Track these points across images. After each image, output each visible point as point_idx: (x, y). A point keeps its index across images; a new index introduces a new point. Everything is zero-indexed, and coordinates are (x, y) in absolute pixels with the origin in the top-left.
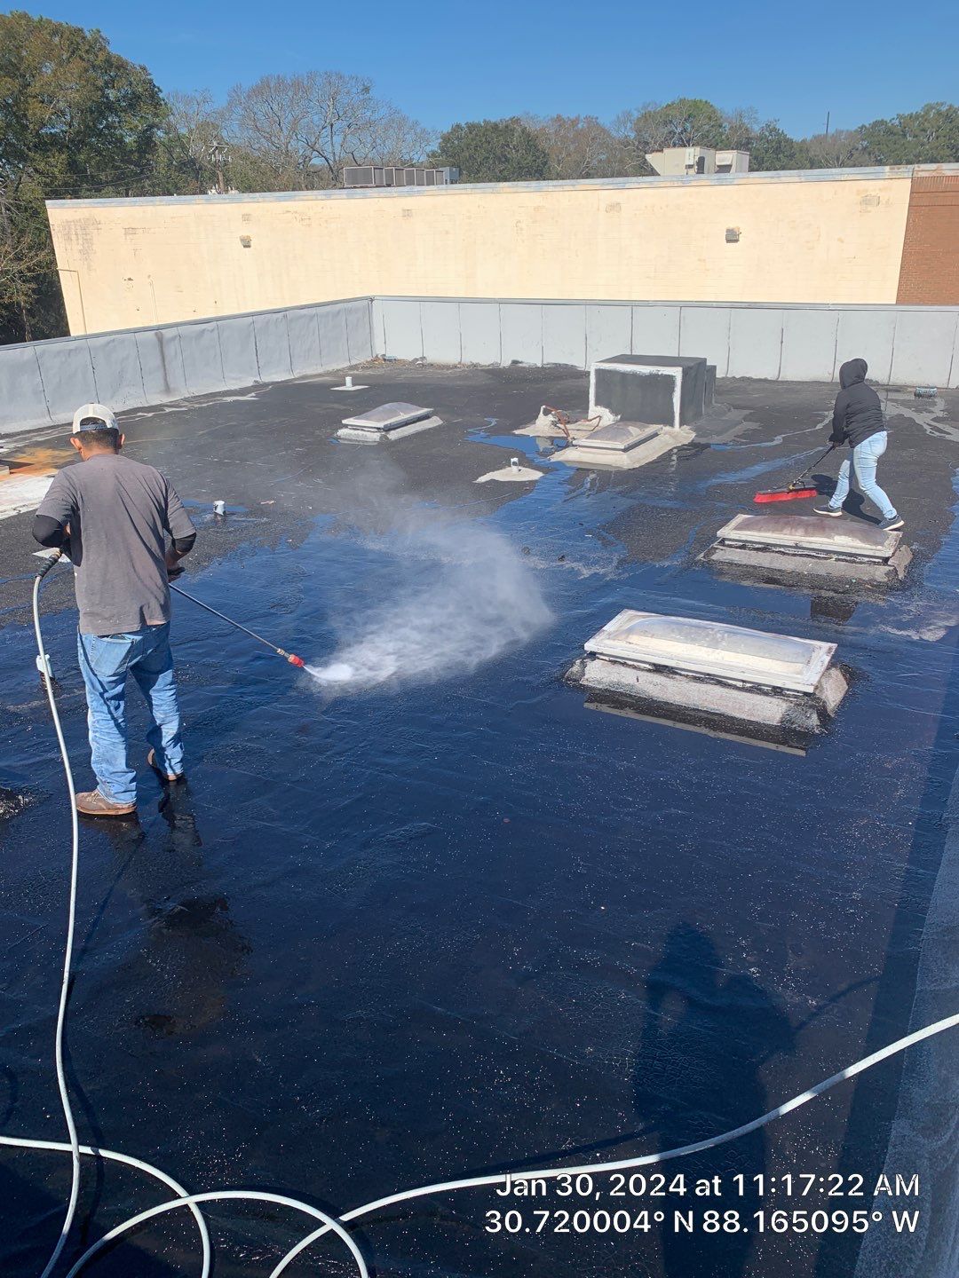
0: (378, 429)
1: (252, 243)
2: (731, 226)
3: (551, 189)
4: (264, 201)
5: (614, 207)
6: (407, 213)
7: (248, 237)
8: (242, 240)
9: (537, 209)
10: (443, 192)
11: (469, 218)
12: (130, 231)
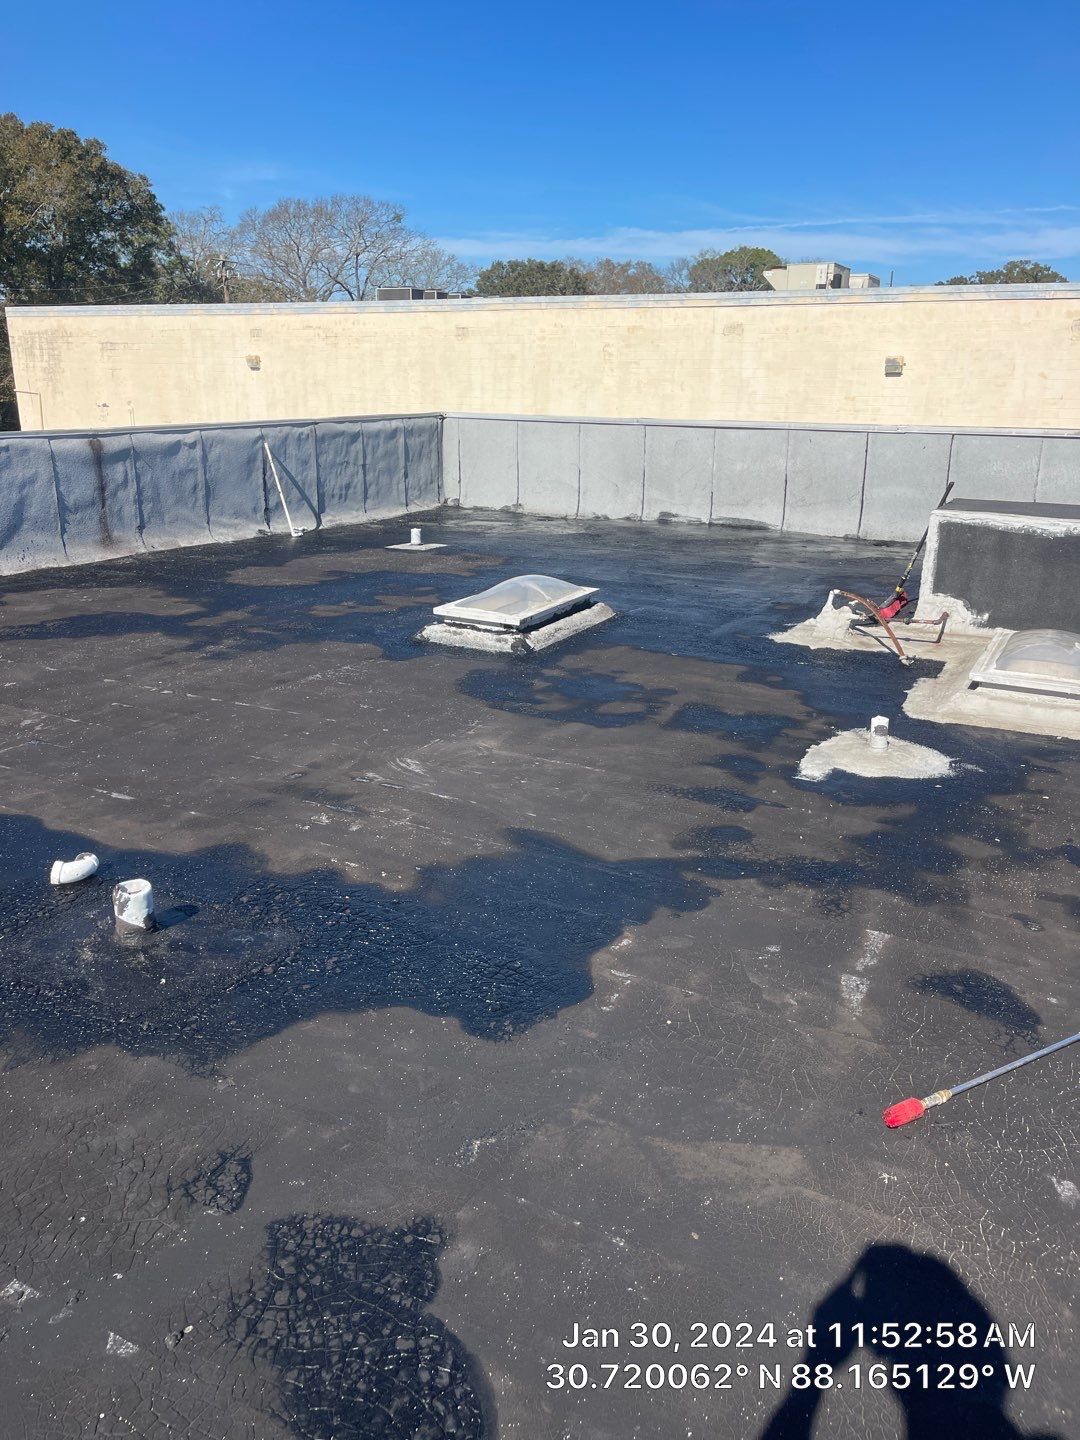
0: (506, 626)
1: (262, 365)
2: (893, 355)
3: (651, 305)
4: (279, 314)
5: (735, 329)
6: (463, 332)
7: (257, 357)
8: (249, 360)
9: (632, 329)
10: (510, 307)
11: (543, 339)
12: (108, 346)
